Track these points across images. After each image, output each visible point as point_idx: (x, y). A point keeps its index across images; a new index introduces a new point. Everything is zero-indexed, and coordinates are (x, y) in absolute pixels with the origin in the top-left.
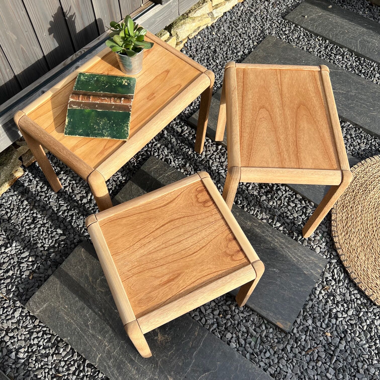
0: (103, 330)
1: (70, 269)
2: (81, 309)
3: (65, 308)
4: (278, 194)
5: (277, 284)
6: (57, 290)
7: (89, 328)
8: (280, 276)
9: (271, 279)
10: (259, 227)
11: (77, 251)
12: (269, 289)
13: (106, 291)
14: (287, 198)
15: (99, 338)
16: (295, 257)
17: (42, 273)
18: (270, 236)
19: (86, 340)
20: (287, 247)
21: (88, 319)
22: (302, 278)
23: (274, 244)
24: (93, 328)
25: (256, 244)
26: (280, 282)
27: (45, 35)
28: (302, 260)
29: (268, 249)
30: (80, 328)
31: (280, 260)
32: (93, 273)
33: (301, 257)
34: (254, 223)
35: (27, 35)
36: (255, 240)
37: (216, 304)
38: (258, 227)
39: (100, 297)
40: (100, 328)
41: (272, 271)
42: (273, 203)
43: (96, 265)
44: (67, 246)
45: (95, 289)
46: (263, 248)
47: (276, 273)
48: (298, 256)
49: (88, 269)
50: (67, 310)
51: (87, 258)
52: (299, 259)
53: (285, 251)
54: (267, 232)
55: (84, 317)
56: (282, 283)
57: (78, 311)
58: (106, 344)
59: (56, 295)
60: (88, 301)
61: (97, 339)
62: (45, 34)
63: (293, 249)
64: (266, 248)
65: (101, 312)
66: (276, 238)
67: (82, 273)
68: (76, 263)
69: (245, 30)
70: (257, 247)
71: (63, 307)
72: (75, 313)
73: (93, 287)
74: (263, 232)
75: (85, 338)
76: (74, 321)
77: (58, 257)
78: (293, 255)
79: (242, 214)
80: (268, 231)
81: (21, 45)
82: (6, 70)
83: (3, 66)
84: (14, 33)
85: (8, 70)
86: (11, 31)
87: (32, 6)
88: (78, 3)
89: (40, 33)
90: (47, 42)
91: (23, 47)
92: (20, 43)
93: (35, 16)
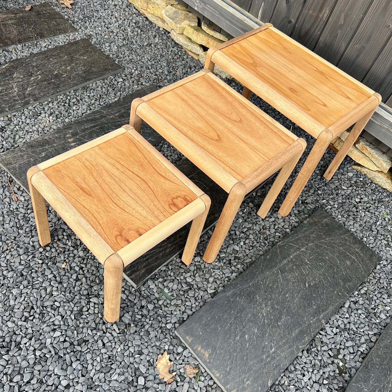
27: (356, 47)
82: (318, 31)
83: (319, 27)
84: (344, 19)
85: (319, 33)
86: (344, 16)
87: (370, 20)
89: (355, 41)
90: (353, 53)
91: (339, 34)
92: (341, 29)
93: (365, 27)
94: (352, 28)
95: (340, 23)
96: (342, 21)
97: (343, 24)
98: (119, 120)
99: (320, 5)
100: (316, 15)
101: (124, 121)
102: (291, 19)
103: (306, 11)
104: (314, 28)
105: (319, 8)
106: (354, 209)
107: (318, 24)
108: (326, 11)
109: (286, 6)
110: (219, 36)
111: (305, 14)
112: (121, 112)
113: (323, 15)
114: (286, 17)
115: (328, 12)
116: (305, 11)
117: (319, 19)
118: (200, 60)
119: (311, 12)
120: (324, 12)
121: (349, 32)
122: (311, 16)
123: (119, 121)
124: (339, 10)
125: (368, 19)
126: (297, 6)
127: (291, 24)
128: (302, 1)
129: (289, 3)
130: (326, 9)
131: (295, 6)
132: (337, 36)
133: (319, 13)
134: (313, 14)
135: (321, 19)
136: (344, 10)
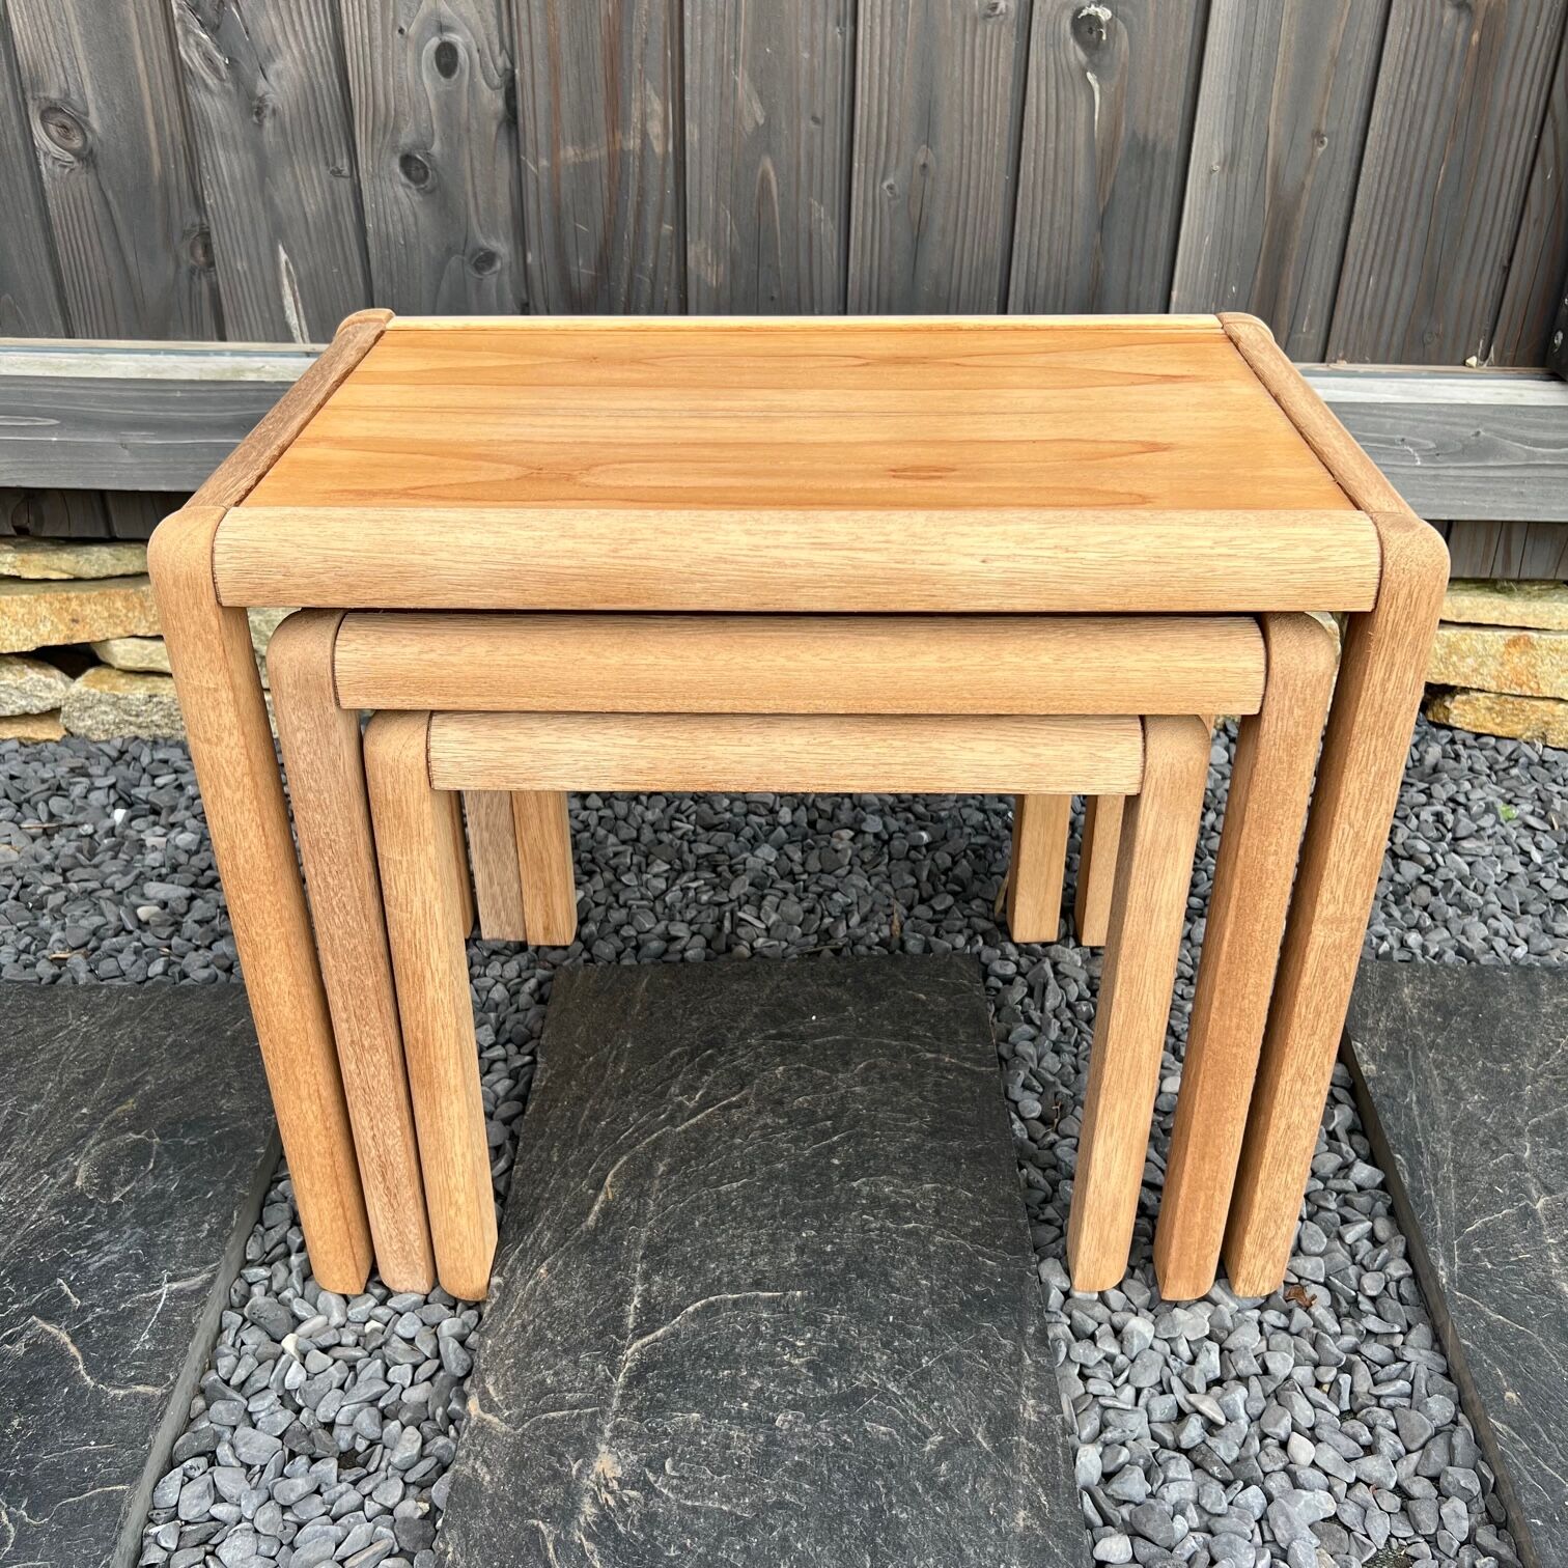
13: (81, 1195)
27: (890, 187)
32: (162, 1097)
35: (811, 136)
39: (41, 1188)
45: (79, 1150)
49: (177, 1071)
62: (890, 181)
67: (145, 1064)
68: (189, 1022)
73: (85, 1135)
81: (767, 163)
82: (660, 221)
83: (653, 197)
84: (760, 94)
85: (667, 228)
86: (753, 79)
87: (887, 30)
88: (1114, 145)
89: (871, 165)
90: (887, 224)
91: (772, 174)
92: (769, 150)
93: (881, 75)
94: (819, 115)
95: (749, 126)
96: (754, 111)
97: (768, 119)
99: (600, 99)
100: (604, 152)
102: (483, 242)
103: (544, 163)
104: (631, 220)
105: (600, 114)
106: (1410, 870)
107: (642, 193)
108: (650, 110)
109: (417, 198)
110: (111, 561)
111: (544, 181)
113: (644, 135)
114: (449, 251)
115: (656, 105)
116: (538, 166)
117: (634, 165)
118: (81, 726)
119: (569, 153)
120: (635, 116)
121: (818, 140)
122: (584, 169)
124: (710, 65)
125: (878, 30)
126: (477, 164)
127: (498, 265)
128: (494, 128)
129: (426, 173)
130: (644, 100)
131: (472, 170)
132: (770, 192)
133: (619, 135)
134: (587, 157)
135: (642, 158)
136: (736, 51)
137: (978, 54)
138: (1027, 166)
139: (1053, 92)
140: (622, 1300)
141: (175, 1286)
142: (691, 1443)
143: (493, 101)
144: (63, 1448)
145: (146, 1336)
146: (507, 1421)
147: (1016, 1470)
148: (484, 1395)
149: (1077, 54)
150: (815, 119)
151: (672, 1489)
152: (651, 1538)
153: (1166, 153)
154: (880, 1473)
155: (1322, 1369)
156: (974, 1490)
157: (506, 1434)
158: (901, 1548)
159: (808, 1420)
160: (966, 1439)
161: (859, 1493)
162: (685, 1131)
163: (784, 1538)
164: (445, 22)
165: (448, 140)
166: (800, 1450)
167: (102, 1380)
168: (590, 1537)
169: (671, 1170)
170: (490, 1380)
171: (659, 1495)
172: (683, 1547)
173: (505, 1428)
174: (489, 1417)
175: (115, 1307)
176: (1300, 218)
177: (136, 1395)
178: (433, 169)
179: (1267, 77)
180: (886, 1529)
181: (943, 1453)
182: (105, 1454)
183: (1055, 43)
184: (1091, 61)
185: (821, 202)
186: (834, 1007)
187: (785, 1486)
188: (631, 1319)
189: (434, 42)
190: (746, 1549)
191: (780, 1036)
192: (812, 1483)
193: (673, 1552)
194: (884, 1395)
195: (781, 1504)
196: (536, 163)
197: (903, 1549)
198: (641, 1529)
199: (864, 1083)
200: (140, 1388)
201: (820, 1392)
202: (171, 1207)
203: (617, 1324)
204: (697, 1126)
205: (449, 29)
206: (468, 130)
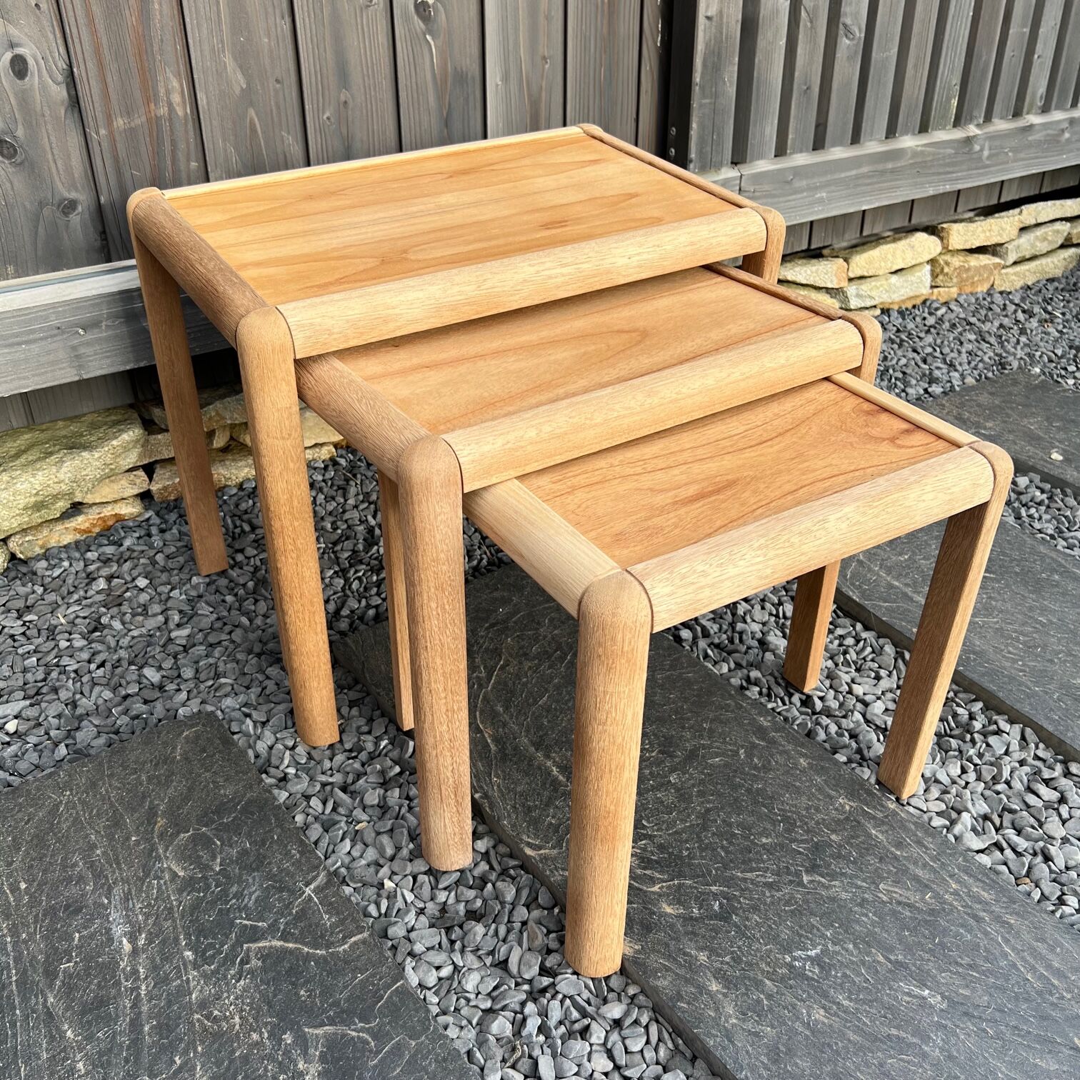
0: (98, 1008)
1: (111, 776)
2: (67, 907)
3: (14, 889)
4: (988, 745)
5: (924, 1056)
6: (26, 824)
7: (51, 986)
8: (945, 1027)
9: (898, 1027)
10: (883, 823)
11: (168, 732)
12: (881, 1065)
13: (191, 878)
14: (1026, 769)
15: (69, 1033)
16: (1033, 969)
17: (21, 776)
18: (925, 865)
19: (13, 1025)
20: (998, 919)
21: (68, 952)
22: (1060, 1063)
23: (937, 896)
24: (69, 990)
25: (857, 877)
26: (942, 1050)
27: (328, 118)
28: (1069, 991)
29: (909, 905)
30: (23, 974)
31: (957, 963)
32: (179, 808)
33: (1066, 977)
34: (867, 805)
35: (276, 91)
36: (854, 863)
37: (617, 1067)
38: (879, 823)
39: (159, 888)
40: (96, 997)
41: (909, 994)
42: (964, 771)
43: (205, 786)
44: (146, 720)
45: (159, 859)
46: (885, 898)
47: (931, 1006)
48: (1049, 967)
49: (170, 791)
50: (18, 900)
51: (186, 759)
52: (1056, 982)
53: (986, 934)
54: (916, 850)
55: (59, 937)
56: (950, 1057)
57: (51, 912)
58: (80, 1065)
59: (14, 840)
60: (110, 889)
61: (55, 1037)
62: (328, 114)
63: (1026, 936)
64: (899, 903)
65: (133, 939)
66: (951, 876)
67: (144, 797)
68: (144, 763)
69: (941, 353)
70: (860, 887)
71: (10, 885)
72: (36, 916)
73: (153, 848)
74: (899, 845)
75: (14, 1014)
76: (15, 944)
77: (102, 740)
78: (1023, 959)
79: (823, 768)
80: (919, 843)
81: (252, 112)
82: (188, 160)
83: (182, 146)
84: (241, 68)
85: (194, 164)
86: (235, 59)
87: (312, 20)
88: (446, 76)
89: (315, 106)
90: (329, 142)
91: (256, 120)
92: (251, 104)
93: (313, 48)
94: (280, 78)
95: (238, 91)
96: (239, 81)
97: (248, 84)
98: (123, 1024)
99: (136, 84)
100: (144, 119)
101: (136, 1004)
102: (66, 195)
103: (103, 132)
104: (169, 162)
105: (138, 94)
107: (174, 143)
108: (172, 87)
109: (11, 169)
111: (105, 145)
112: (59, 1011)
113: (170, 105)
114: (41, 205)
115: (175, 83)
116: (99, 134)
117: (166, 126)
119: (120, 122)
120: (162, 91)
121: (281, 94)
122: (131, 132)
123: (135, 1025)
124: (207, 53)
125: (307, 20)
126: (53, 139)
127: (80, 209)
128: (63, 112)
129: (15, 151)
130: (167, 79)
131: (50, 144)
132: (256, 131)
133: (152, 106)
134: (133, 125)
135: (170, 119)
136: (222, 42)
137: (366, 29)
138: (402, 94)
139: (410, 48)
140: (549, 773)
141: (312, 887)
142: (645, 810)
143: (60, 92)
144: (346, 987)
145: (326, 917)
146: (553, 847)
147: (783, 746)
148: (529, 845)
149: (419, 24)
150: (277, 81)
151: (657, 831)
152: (670, 854)
153: (473, 78)
154: (734, 776)
155: (836, 658)
156: (776, 762)
157: (559, 853)
158: (772, 798)
159: (684, 774)
160: (754, 746)
161: (735, 787)
162: (493, 688)
163: (724, 821)
164: (15, 40)
165: (28, 125)
166: (693, 786)
167: (328, 947)
168: (645, 868)
169: (507, 708)
170: (525, 837)
171: (655, 836)
172: (687, 849)
173: (555, 851)
174: (542, 852)
175: (290, 914)
176: (543, 105)
177: (355, 943)
178: (21, 146)
179: (516, 29)
180: (758, 795)
181: (750, 755)
182: (373, 975)
183: (407, 19)
184: (427, 29)
185: (289, 133)
186: (505, 601)
187: (703, 803)
188: (561, 778)
189: (8, 56)
190: (714, 834)
191: (492, 625)
192: (712, 795)
193: (685, 853)
194: (704, 747)
195: (708, 810)
196: (97, 133)
197: (773, 797)
198: (662, 853)
199: (555, 628)
200: (353, 939)
201: (677, 760)
202: (259, 854)
203: (555, 782)
204: (497, 683)
205: (18, 45)
206: (44, 116)
